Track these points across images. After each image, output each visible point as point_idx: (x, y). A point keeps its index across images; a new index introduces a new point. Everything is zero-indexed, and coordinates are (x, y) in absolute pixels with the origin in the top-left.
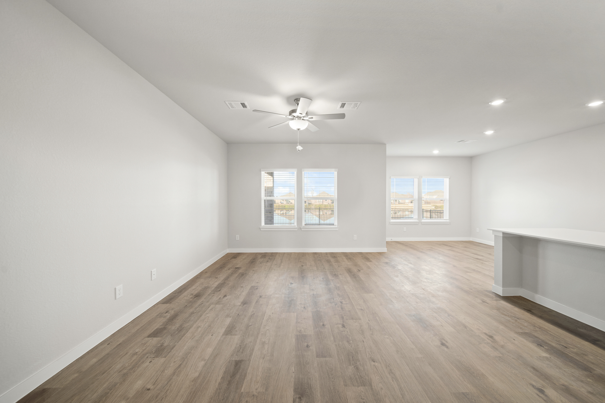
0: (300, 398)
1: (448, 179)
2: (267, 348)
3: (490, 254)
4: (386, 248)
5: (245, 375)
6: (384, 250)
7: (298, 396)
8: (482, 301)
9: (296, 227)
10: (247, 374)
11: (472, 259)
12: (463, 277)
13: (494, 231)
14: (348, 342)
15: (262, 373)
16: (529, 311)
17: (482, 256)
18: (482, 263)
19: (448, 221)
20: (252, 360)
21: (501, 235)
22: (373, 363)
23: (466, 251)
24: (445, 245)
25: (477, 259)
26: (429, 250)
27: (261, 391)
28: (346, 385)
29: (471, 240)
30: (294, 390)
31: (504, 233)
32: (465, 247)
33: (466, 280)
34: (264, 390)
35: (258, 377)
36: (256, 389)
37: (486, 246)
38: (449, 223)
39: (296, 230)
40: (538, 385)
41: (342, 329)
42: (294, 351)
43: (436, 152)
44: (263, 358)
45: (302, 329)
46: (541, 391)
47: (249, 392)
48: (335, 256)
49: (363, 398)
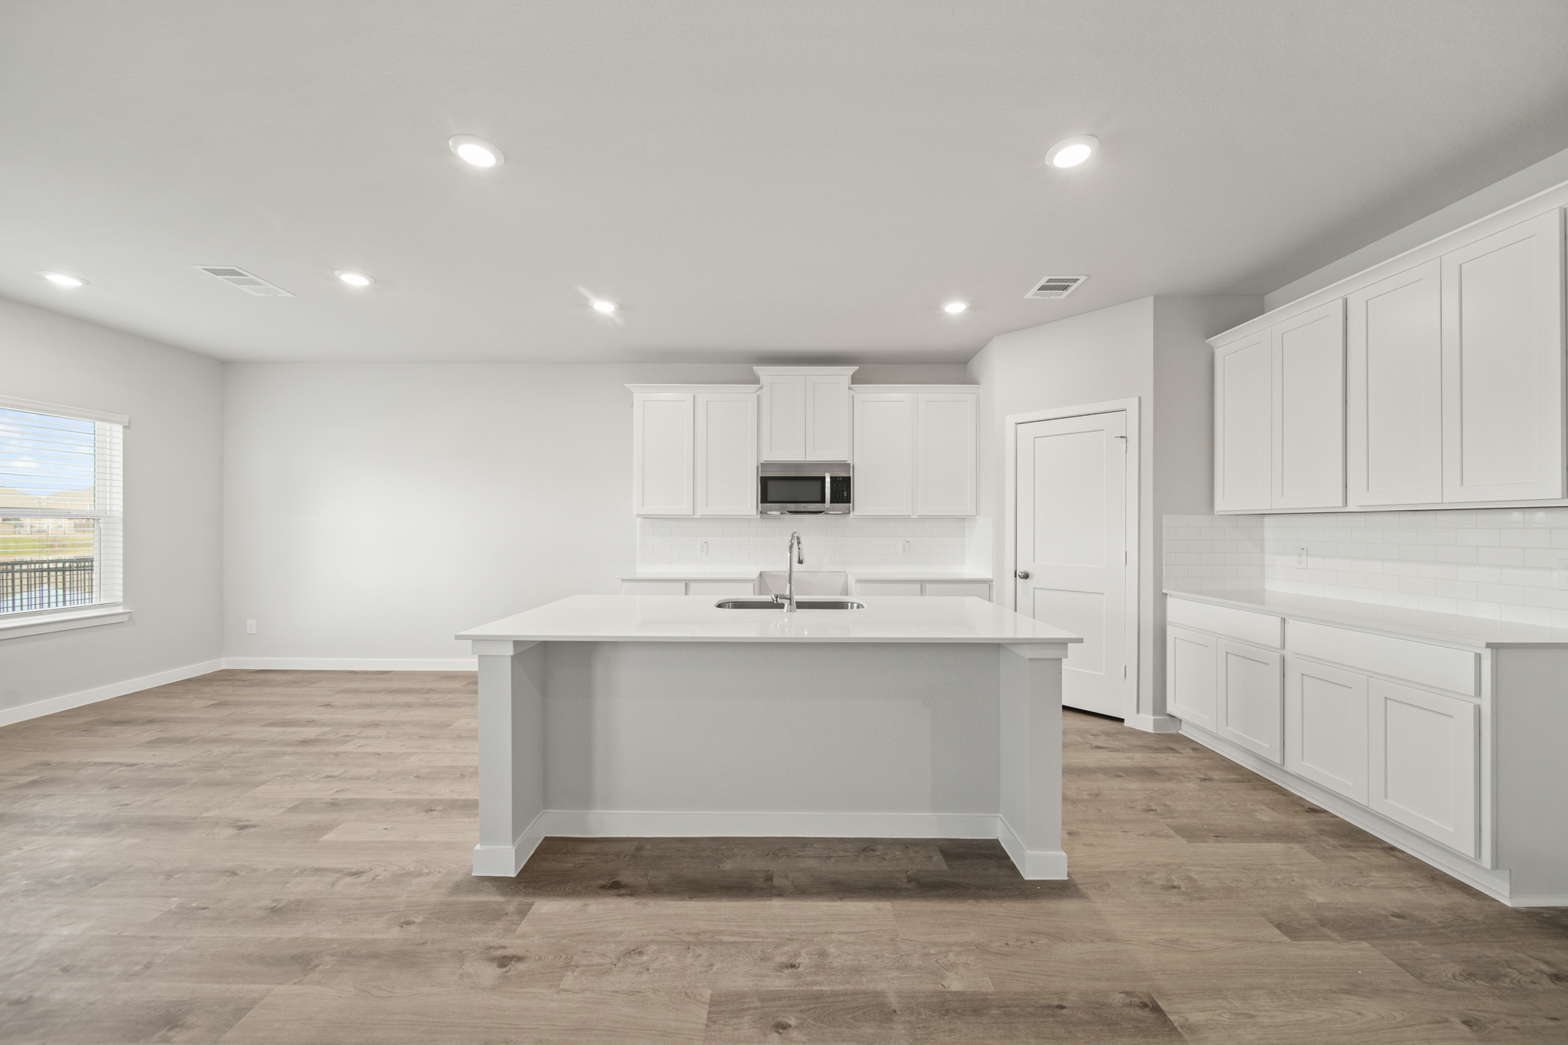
1: (119, 427)
3: (328, 705)
8: (493, 959)
11: (290, 749)
12: (326, 870)
16: (615, 887)
17: (310, 722)
18: (337, 754)
19: (120, 610)
21: (510, 651)
23: (240, 722)
24: (118, 723)
25: (305, 742)
26: (34, 783)
29: (224, 667)
31: (517, 643)
32: (222, 704)
33: (348, 880)
37: (290, 677)
38: (125, 618)
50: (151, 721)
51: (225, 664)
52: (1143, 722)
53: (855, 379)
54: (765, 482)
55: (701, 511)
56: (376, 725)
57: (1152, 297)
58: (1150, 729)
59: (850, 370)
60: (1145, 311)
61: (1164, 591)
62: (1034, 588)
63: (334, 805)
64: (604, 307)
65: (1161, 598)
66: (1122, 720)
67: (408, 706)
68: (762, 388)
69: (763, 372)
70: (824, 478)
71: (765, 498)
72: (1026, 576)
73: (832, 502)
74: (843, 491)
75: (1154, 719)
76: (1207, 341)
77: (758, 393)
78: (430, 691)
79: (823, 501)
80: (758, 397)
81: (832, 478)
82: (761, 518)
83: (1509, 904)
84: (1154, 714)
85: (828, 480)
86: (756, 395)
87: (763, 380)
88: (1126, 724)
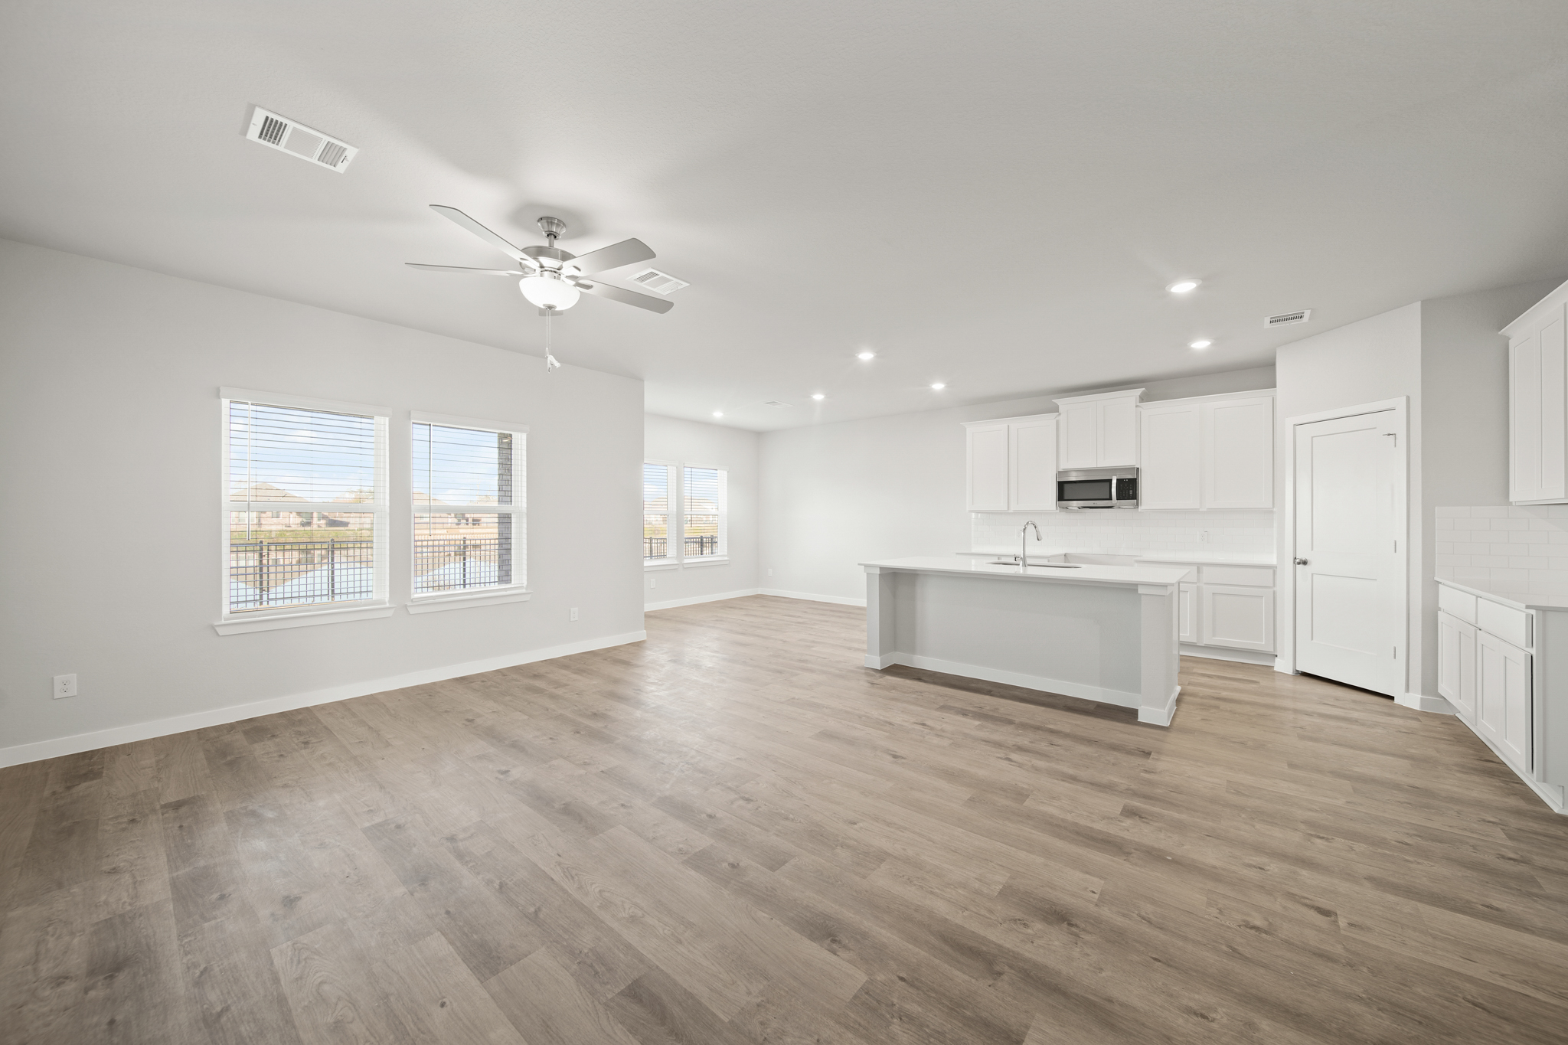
0: (834, 941)
1: (726, 472)
2: (657, 922)
4: (646, 628)
5: (691, 996)
6: (640, 635)
7: (828, 941)
9: (388, 605)
10: (689, 990)
13: (866, 566)
14: (787, 819)
15: (719, 964)
19: (726, 558)
20: (658, 963)
21: (878, 572)
22: (855, 826)
27: (762, 987)
28: (864, 877)
29: (759, 593)
30: (809, 939)
31: (882, 569)
34: (765, 982)
35: (721, 976)
36: (749, 993)
37: (787, 600)
38: (727, 563)
39: (389, 613)
40: (1002, 755)
41: (750, 806)
42: (721, 889)
43: (718, 415)
44: (680, 942)
45: (681, 846)
46: (1009, 760)
47: (742, 1009)
48: (536, 673)
49: (901, 875)
50: (741, 609)
51: (759, 592)
52: (1411, 700)
53: (1143, 399)
54: (1062, 486)
55: (1014, 507)
56: (827, 621)
57: (1420, 302)
58: (1417, 706)
59: (1138, 392)
60: (1412, 317)
61: (1436, 579)
62: (1312, 574)
63: (813, 642)
64: (938, 386)
65: (1432, 587)
66: (1392, 698)
67: (840, 617)
68: (1060, 414)
69: (1063, 403)
70: (1111, 480)
71: (1061, 497)
72: (1305, 563)
73: (1118, 498)
74: (1129, 490)
75: (1421, 698)
76: (1499, 333)
77: (1057, 419)
78: (850, 613)
79: (1110, 499)
80: (1057, 422)
81: (1118, 480)
82: (1060, 511)
83: (1556, 810)
84: (1423, 693)
85: (1114, 482)
86: (1055, 421)
87: (1061, 409)
88: (1396, 701)
